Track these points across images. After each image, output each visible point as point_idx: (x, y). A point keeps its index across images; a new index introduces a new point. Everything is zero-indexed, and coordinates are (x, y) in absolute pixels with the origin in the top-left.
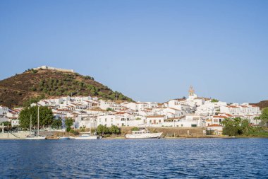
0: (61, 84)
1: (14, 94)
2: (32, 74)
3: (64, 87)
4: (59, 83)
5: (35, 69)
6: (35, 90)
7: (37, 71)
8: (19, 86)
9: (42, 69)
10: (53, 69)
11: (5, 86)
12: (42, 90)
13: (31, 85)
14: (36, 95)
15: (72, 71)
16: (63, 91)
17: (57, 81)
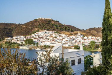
0: (45, 25)
1: (29, 29)
2: (36, 21)
3: (46, 26)
4: (45, 24)
5: (37, 19)
6: (36, 27)
7: (38, 20)
8: (31, 26)
9: (39, 19)
10: (44, 18)
11: (27, 26)
12: (38, 27)
13: (35, 25)
14: (36, 29)
15: (51, 19)
16: (45, 28)
17: (44, 24)
